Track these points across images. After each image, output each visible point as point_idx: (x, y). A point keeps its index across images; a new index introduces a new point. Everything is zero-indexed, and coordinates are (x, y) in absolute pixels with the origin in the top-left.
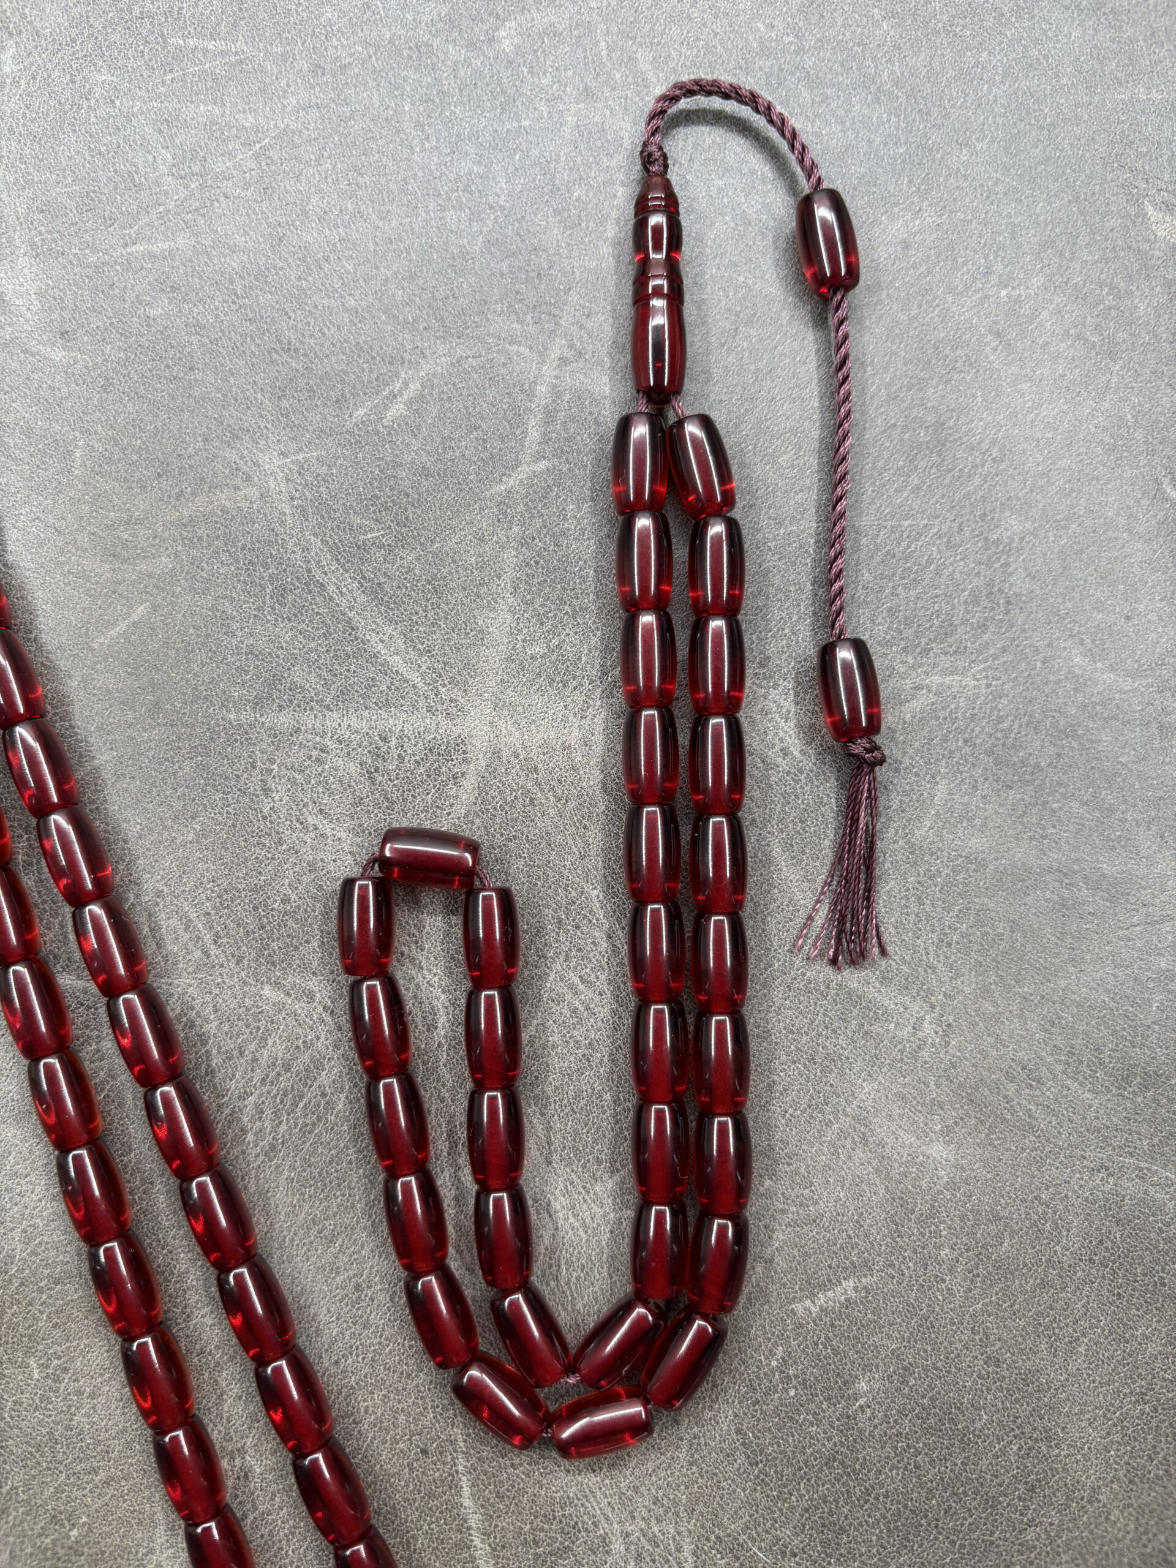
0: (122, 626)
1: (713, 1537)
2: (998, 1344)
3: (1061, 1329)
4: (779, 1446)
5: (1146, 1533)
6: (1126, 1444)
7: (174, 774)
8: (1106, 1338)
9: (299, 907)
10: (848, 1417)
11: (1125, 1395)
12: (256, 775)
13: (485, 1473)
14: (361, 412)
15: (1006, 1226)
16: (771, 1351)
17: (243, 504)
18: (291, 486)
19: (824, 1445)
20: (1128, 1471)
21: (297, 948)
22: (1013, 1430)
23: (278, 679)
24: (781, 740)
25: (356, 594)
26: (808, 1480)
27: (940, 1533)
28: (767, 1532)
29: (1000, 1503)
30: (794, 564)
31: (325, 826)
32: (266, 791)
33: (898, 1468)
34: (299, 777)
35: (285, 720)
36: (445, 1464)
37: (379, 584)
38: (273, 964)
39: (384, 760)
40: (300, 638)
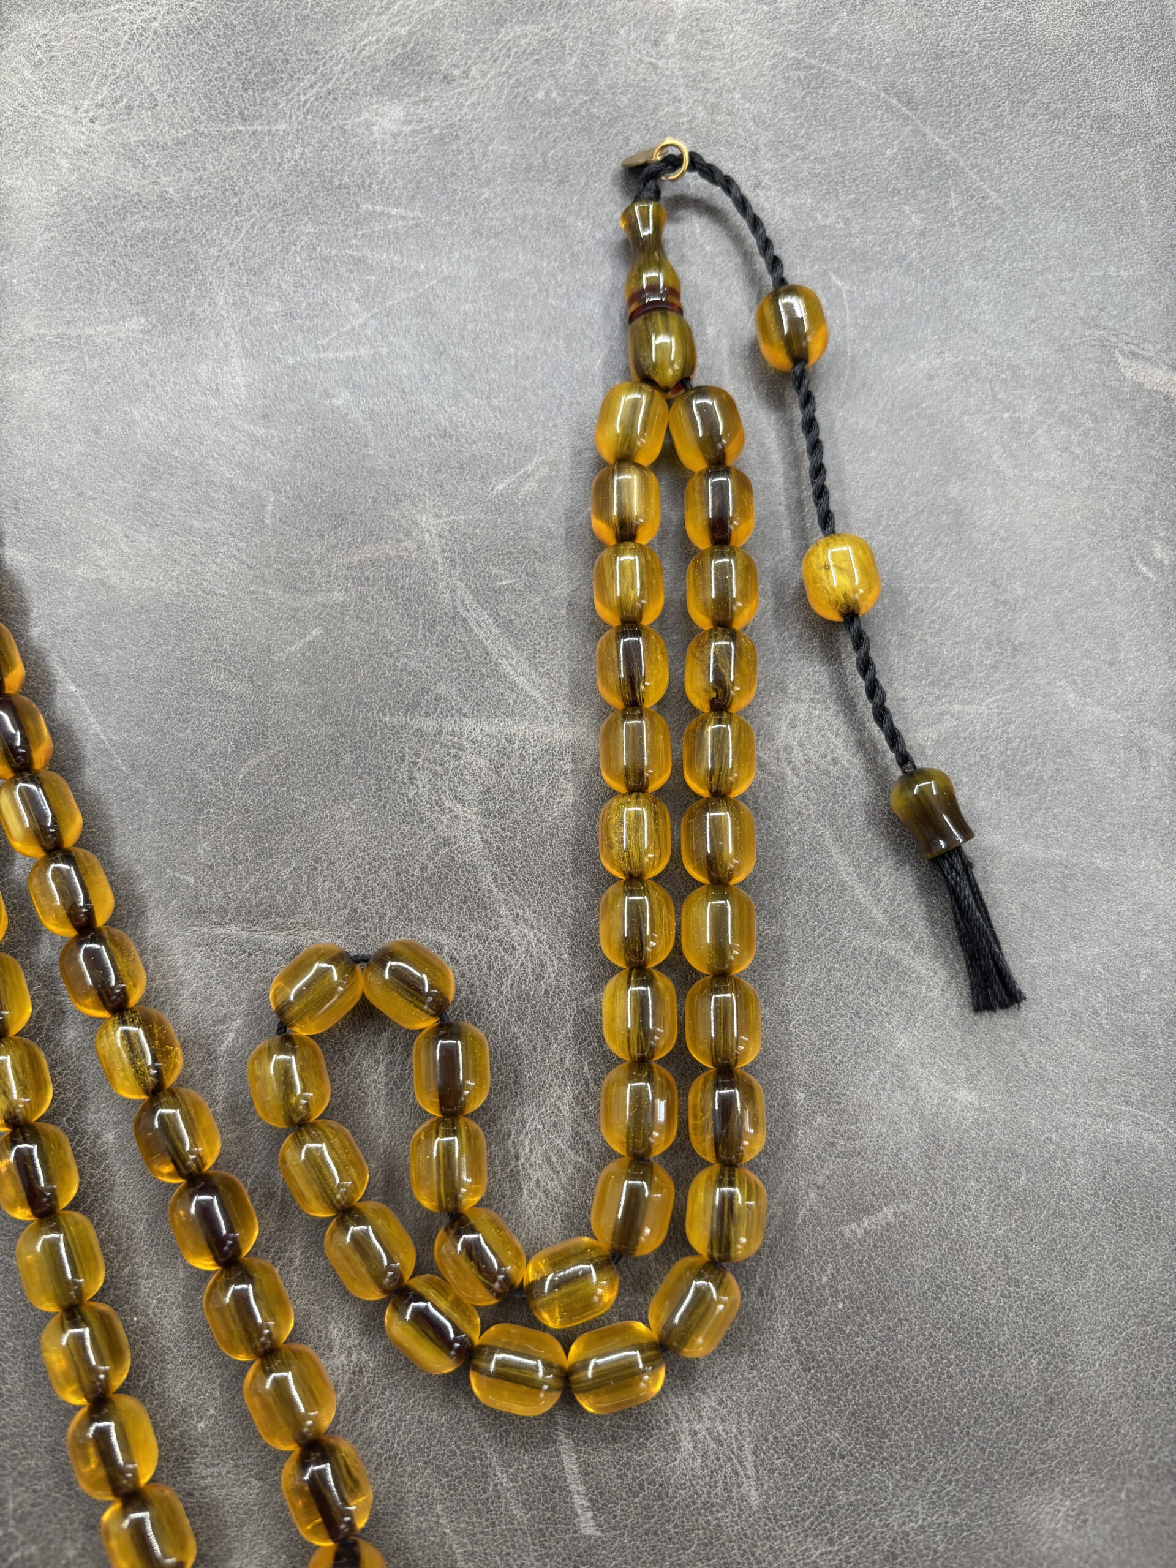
0: (299, 644)
1: (770, 1437)
2: (1018, 1267)
3: (1072, 1255)
4: (829, 1353)
6: (1132, 1363)
8: (1111, 1265)
9: (434, 874)
10: (889, 1329)
11: (1129, 1317)
12: (405, 767)
14: (500, 487)
15: (1023, 1162)
16: (822, 1268)
17: (403, 553)
18: (443, 541)
19: (868, 1354)
20: (1135, 1388)
21: (431, 908)
22: (1033, 1345)
23: (424, 691)
24: (832, 752)
25: (491, 627)
26: (855, 1387)
27: (971, 1440)
28: (819, 1434)
29: (1023, 1413)
31: (458, 809)
32: (412, 779)
33: (933, 1378)
34: (440, 770)
35: (430, 724)
37: (511, 620)
38: (411, 921)
39: (509, 758)
40: (446, 660)
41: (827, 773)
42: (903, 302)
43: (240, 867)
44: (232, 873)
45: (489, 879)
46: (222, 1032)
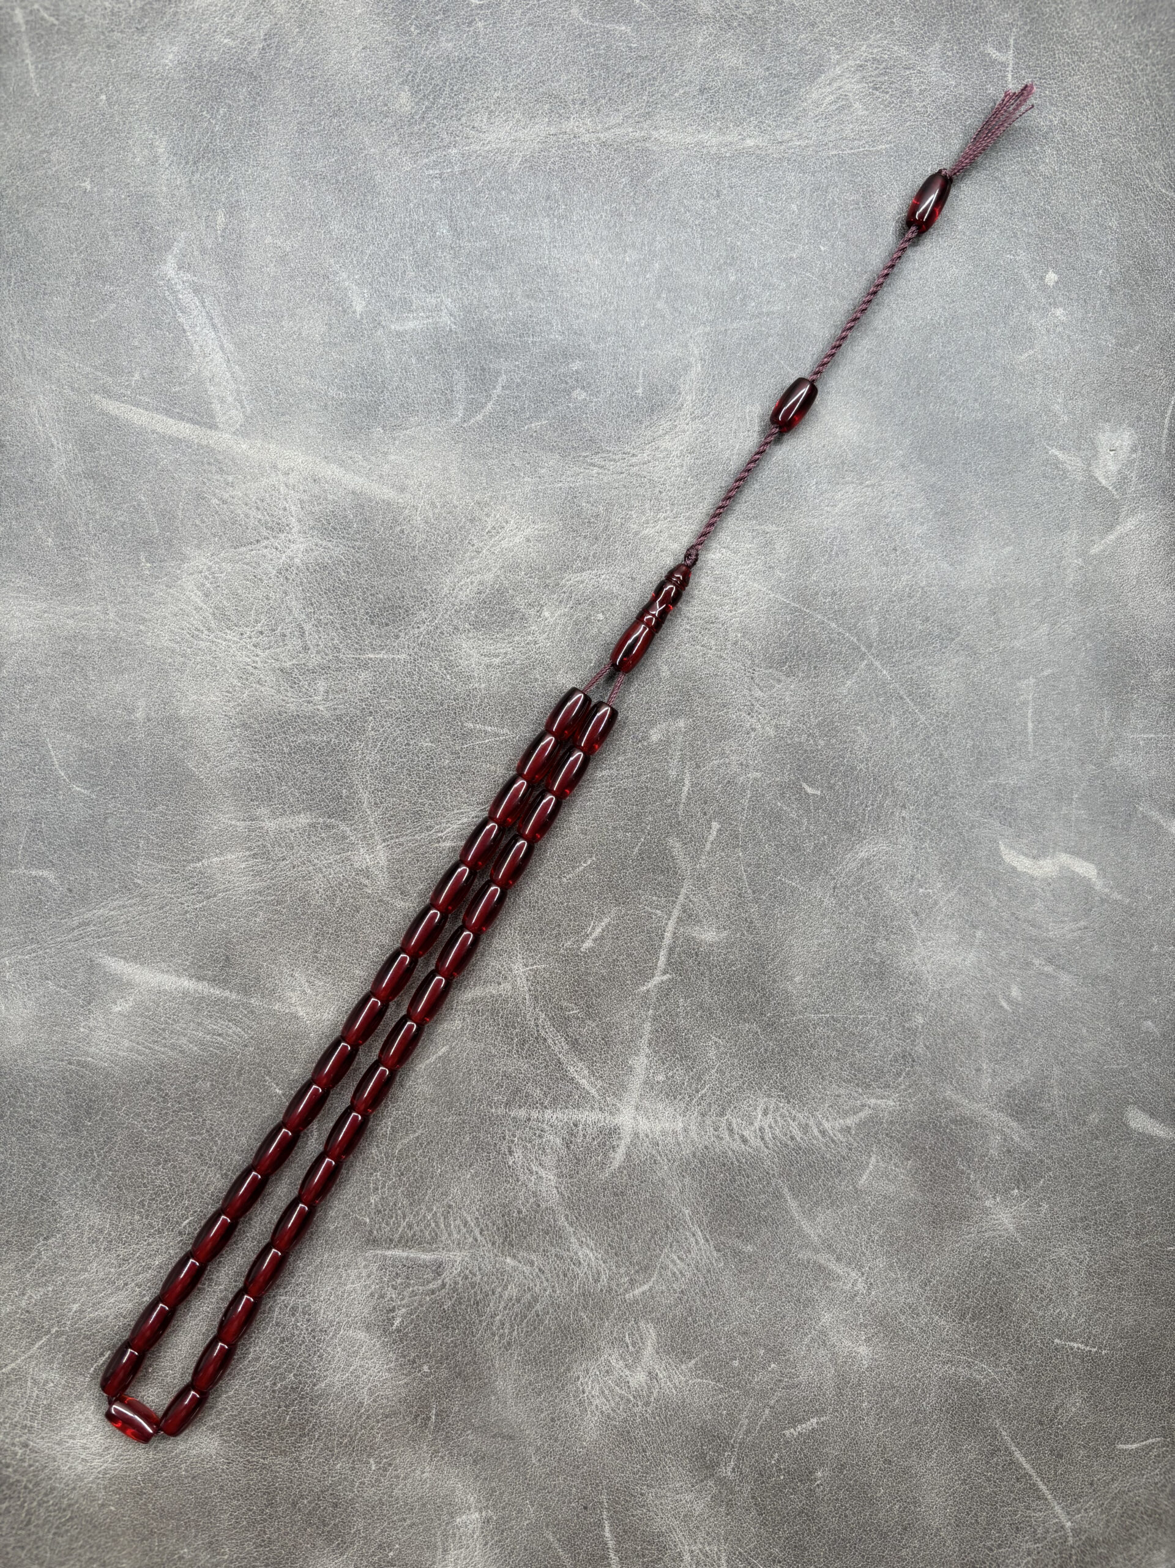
0: (432, 1059)
1: (737, 1553)
4: (774, 1505)
5: (964, 1552)
6: (955, 1506)
7: (461, 1142)
9: (527, 1216)
10: (811, 1490)
11: (956, 1480)
12: (505, 1144)
13: (618, 1519)
14: (569, 943)
15: (897, 1391)
16: (771, 1455)
17: (502, 992)
18: (529, 983)
19: (797, 1505)
20: (956, 1520)
21: (525, 1238)
22: (897, 1497)
23: (519, 1090)
24: (791, 1132)
25: (563, 1044)
26: (789, 1523)
28: (766, 1550)
29: (888, 1536)
30: (800, 1036)
31: (542, 1173)
32: (511, 1152)
34: (529, 1145)
35: (522, 1113)
36: (596, 1514)
37: (576, 1039)
38: (512, 1246)
39: (575, 1137)
40: (532, 1068)
41: (786, 1145)
42: (852, 803)
43: (399, 1212)
44: (394, 1215)
45: (563, 1219)
46: (393, 1317)
